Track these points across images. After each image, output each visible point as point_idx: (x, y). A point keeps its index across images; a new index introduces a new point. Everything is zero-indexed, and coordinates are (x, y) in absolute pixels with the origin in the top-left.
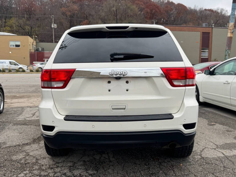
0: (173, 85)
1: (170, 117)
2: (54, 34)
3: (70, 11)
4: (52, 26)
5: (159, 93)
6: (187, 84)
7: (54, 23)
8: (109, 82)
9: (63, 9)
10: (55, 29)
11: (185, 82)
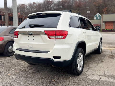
0: (50, 39)
1: (46, 52)
2: (89, 16)
3: (98, 4)
4: (88, 12)
5: (44, 42)
6: (57, 38)
7: (89, 11)
8: (28, 36)
9: (94, 3)
10: (89, 13)
11: (56, 37)
